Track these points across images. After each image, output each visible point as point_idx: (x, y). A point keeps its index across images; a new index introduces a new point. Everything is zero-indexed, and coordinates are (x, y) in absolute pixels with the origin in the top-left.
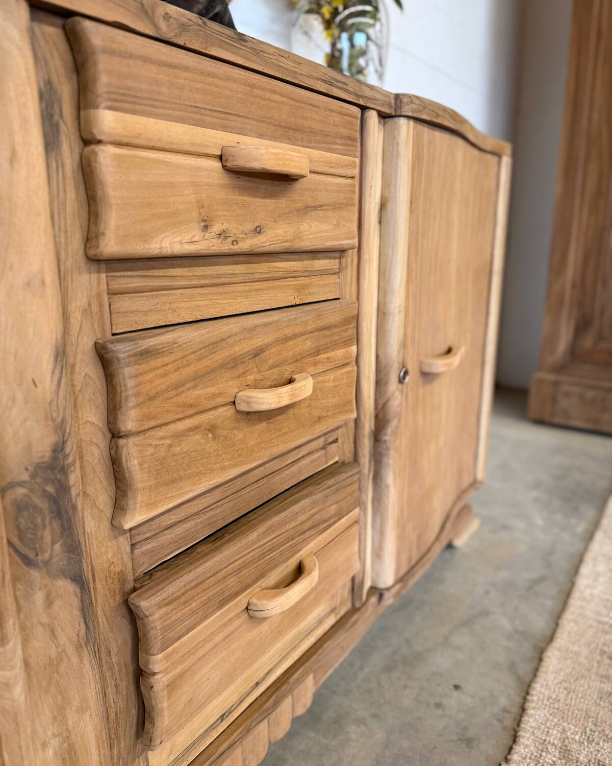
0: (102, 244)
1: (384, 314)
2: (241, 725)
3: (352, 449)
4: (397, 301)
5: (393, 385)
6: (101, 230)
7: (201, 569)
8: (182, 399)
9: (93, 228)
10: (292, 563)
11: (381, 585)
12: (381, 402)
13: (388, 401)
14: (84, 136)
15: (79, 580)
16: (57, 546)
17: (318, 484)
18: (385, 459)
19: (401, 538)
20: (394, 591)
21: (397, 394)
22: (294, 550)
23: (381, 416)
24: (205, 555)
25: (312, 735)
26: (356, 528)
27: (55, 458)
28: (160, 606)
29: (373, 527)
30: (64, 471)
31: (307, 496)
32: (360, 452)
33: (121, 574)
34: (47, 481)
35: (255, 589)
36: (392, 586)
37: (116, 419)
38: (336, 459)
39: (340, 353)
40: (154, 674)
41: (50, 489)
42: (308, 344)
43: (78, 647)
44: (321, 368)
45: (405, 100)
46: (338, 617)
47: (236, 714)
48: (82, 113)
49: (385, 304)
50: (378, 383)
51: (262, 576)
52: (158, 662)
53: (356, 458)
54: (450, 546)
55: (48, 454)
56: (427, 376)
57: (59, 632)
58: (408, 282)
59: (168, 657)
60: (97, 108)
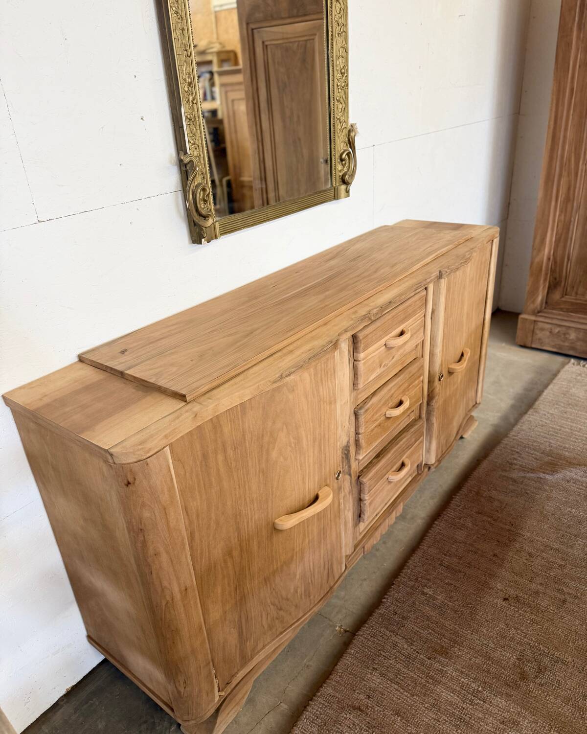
0: (359, 386)
1: (433, 355)
2: (382, 518)
3: (419, 412)
4: (438, 350)
5: (437, 383)
6: (359, 382)
7: (377, 468)
8: (373, 420)
9: (355, 381)
10: (400, 462)
11: (429, 463)
12: (431, 390)
13: (434, 389)
14: (355, 359)
15: (350, 475)
16: (346, 467)
17: (408, 431)
18: (432, 413)
19: (438, 444)
20: (435, 465)
21: (438, 386)
22: (401, 457)
23: (430, 395)
24: (377, 463)
25: (403, 523)
26: (421, 444)
27: (347, 444)
28: (368, 480)
29: (426, 440)
30: (349, 447)
31: (405, 437)
32: (422, 412)
33: (356, 471)
34: (345, 450)
35: (390, 472)
36: (434, 463)
37: (358, 429)
38: (413, 418)
39: (416, 382)
40: (366, 500)
41: (346, 452)
42: (406, 385)
43: (349, 493)
44: (410, 390)
45: (444, 273)
46: (412, 478)
47: (380, 514)
48: (355, 354)
49: (433, 350)
50: (429, 382)
51: (392, 467)
52: (366, 497)
53: (420, 417)
54: (462, 438)
55: (346, 443)
56: (450, 373)
57: (345, 489)
58: (443, 340)
59: (369, 495)
60: (360, 353)
